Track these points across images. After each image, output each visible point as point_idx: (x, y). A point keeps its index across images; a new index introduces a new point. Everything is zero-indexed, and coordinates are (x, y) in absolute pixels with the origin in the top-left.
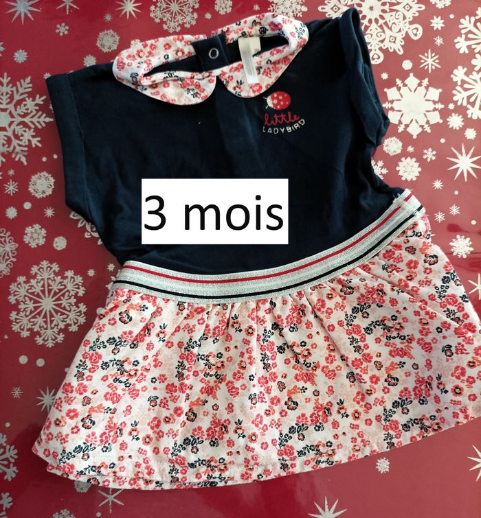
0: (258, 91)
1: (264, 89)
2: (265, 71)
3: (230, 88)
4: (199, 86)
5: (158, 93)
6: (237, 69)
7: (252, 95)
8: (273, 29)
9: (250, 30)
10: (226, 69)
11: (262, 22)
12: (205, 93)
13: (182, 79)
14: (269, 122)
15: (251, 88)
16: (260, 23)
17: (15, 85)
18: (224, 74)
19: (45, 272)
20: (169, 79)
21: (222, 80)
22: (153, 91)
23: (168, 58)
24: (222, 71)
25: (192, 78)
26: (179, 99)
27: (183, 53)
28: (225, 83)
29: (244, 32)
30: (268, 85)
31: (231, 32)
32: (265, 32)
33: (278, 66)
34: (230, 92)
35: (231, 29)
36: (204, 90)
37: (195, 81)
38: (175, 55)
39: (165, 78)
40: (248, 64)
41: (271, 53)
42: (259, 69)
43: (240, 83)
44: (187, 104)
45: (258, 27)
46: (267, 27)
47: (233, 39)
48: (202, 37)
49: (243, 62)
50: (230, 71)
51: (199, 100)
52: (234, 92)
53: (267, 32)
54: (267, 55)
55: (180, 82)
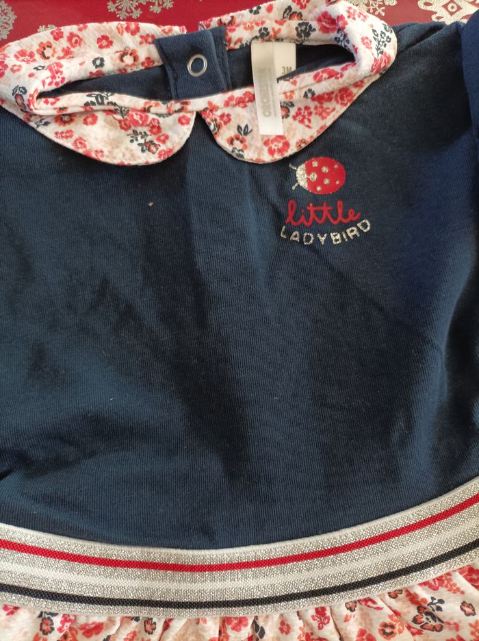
0: (280, 151)
1: (292, 150)
2: (298, 114)
3: (222, 140)
4: (159, 128)
5: (69, 134)
6: (241, 102)
7: (267, 158)
8: (325, 30)
9: (277, 27)
10: (218, 99)
11: (304, 12)
12: (169, 145)
13: (123, 111)
14: (295, 218)
15: (266, 143)
16: (300, 15)
18: (213, 108)
20: (96, 107)
21: (208, 120)
22: (61, 129)
23: (102, 65)
24: (210, 103)
25: (146, 110)
26: (110, 152)
27: (136, 59)
28: (212, 127)
29: (266, 29)
30: (303, 141)
31: (238, 25)
32: (308, 34)
33: (326, 105)
34: (220, 147)
35: (237, 21)
36: (167, 137)
37: (151, 116)
38: (118, 61)
39: (87, 104)
40: (265, 95)
41: (315, 77)
42: (286, 107)
43: (244, 132)
44: (126, 163)
45: (295, 23)
46: (315, 24)
47: (240, 40)
48: (177, 30)
49: (256, 89)
50: (227, 104)
51: (153, 159)
52: (229, 148)
53: (313, 35)
54: (307, 79)
55: (119, 117)
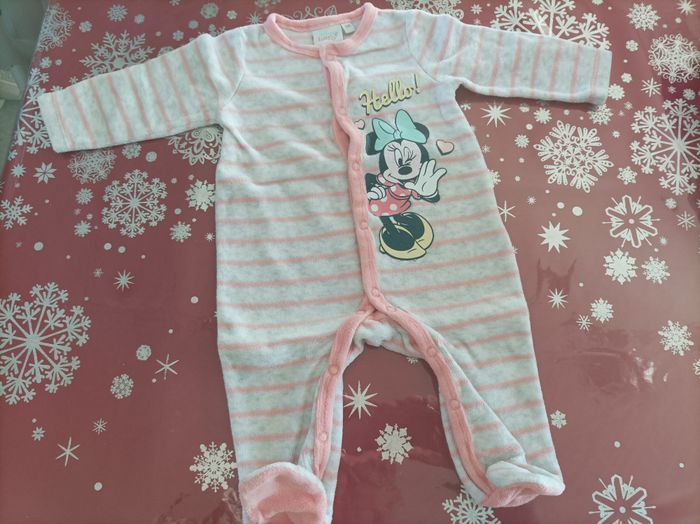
17: (132, 39)
19: (136, 177)
